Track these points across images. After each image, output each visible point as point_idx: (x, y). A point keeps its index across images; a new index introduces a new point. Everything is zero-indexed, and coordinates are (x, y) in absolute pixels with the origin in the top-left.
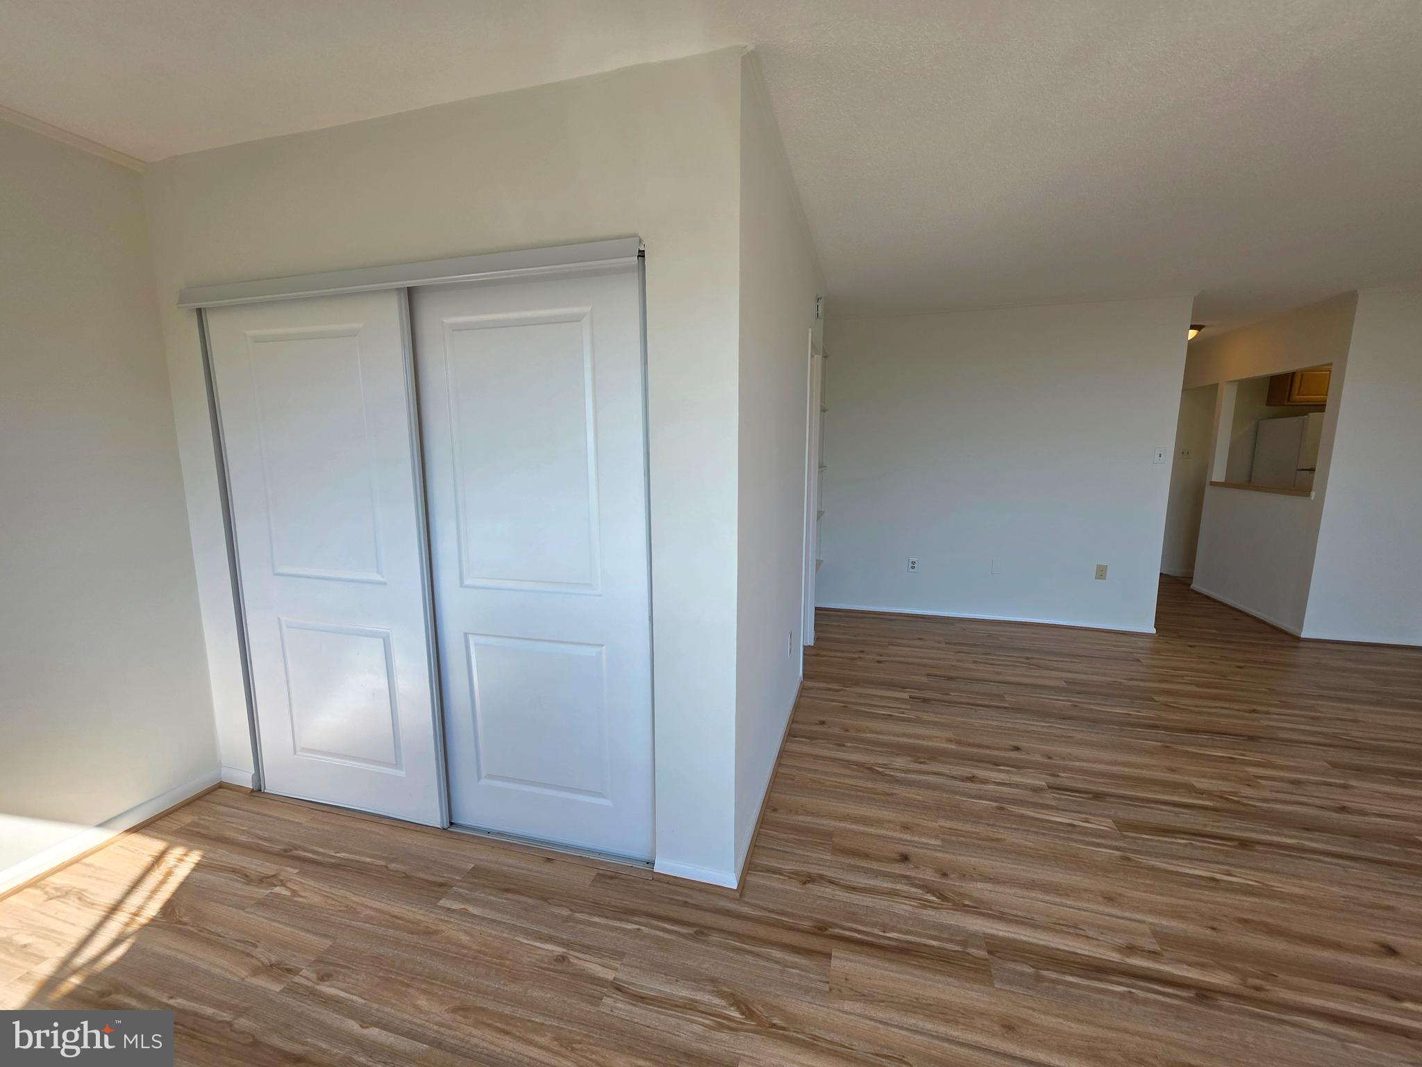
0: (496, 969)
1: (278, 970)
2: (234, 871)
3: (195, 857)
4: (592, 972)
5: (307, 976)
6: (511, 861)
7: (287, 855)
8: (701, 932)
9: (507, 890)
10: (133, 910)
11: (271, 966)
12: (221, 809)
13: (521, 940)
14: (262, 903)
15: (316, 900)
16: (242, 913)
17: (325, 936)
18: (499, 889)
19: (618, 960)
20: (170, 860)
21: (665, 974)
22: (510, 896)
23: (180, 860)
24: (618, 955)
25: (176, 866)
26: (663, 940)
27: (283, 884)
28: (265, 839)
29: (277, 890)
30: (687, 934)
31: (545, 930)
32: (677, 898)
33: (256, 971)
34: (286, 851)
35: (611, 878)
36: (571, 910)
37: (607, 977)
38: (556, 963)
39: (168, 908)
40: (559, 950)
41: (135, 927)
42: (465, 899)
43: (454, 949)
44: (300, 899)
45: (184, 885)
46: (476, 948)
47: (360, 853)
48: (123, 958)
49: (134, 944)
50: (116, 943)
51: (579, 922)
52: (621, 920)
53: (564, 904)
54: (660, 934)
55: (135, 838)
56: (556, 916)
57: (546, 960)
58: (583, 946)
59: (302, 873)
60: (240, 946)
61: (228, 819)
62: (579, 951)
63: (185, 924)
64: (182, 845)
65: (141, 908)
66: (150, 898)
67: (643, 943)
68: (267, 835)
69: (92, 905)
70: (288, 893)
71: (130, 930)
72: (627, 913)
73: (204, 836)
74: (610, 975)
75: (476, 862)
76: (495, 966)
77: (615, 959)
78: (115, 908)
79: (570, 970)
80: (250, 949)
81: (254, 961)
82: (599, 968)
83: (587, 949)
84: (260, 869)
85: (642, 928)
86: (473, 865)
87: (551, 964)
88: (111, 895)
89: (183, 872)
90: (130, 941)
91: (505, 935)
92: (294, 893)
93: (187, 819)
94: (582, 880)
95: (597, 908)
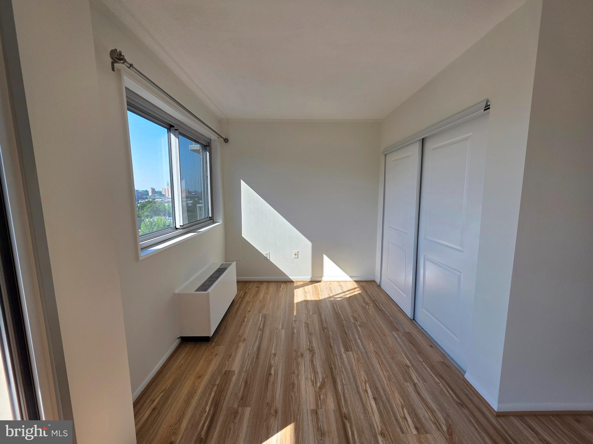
0: (390, 354)
1: (355, 319)
2: (363, 298)
3: (360, 292)
4: (412, 376)
5: (358, 324)
6: (420, 338)
7: (374, 302)
8: (462, 405)
9: (411, 343)
10: (346, 294)
11: (355, 317)
12: (371, 286)
13: (402, 354)
14: (362, 307)
15: (371, 313)
16: (358, 306)
17: (367, 320)
18: (409, 341)
19: (423, 381)
20: (356, 290)
21: (433, 398)
22: (410, 344)
23: (358, 291)
24: (424, 381)
25: (356, 291)
26: (444, 393)
27: (368, 306)
28: (373, 296)
29: (367, 306)
30: (455, 400)
31: (411, 358)
32: (465, 390)
33: (352, 316)
34: (374, 301)
35: (447, 366)
36: (423, 361)
37: (415, 381)
38: (405, 365)
39: (350, 297)
40: (409, 364)
41: (344, 297)
42: (399, 336)
43: (386, 342)
44: (369, 311)
45: (355, 295)
46: (391, 346)
47: (387, 310)
48: (339, 300)
49: (342, 299)
50: (340, 297)
51: (422, 365)
52: (435, 375)
53: (423, 358)
54: (445, 391)
55: (355, 282)
56: (417, 358)
57: (404, 363)
58: (417, 370)
59: (373, 307)
60: (353, 311)
61: (370, 288)
62: (414, 369)
63: (350, 301)
64: (360, 288)
65: (347, 295)
66: (349, 294)
67: (436, 386)
68: (374, 295)
69: (342, 290)
70: (368, 308)
71: (343, 297)
72: (441, 377)
73: (364, 289)
74: (416, 381)
75: (411, 332)
76: (391, 353)
77: (422, 380)
78: (344, 292)
79: (407, 370)
80: (354, 312)
81: (353, 315)
82: (415, 377)
83: (417, 371)
84: (367, 301)
85: (440, 383)
86: (409, 331)
87: (404, 365)
88: (345, 290)
89: (356, 293)
90: (342, 298)
91: (400, 350)
92: (369, 309)
93: (364, 284)
94: (436, 358)
95: (432, 367)
